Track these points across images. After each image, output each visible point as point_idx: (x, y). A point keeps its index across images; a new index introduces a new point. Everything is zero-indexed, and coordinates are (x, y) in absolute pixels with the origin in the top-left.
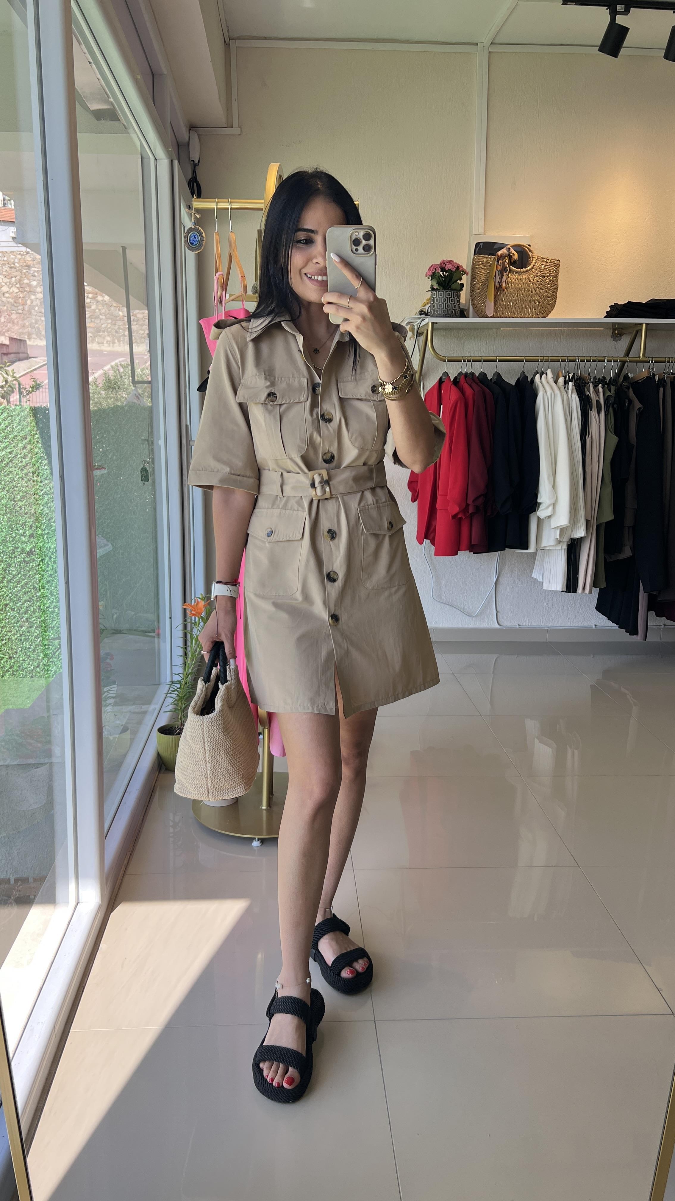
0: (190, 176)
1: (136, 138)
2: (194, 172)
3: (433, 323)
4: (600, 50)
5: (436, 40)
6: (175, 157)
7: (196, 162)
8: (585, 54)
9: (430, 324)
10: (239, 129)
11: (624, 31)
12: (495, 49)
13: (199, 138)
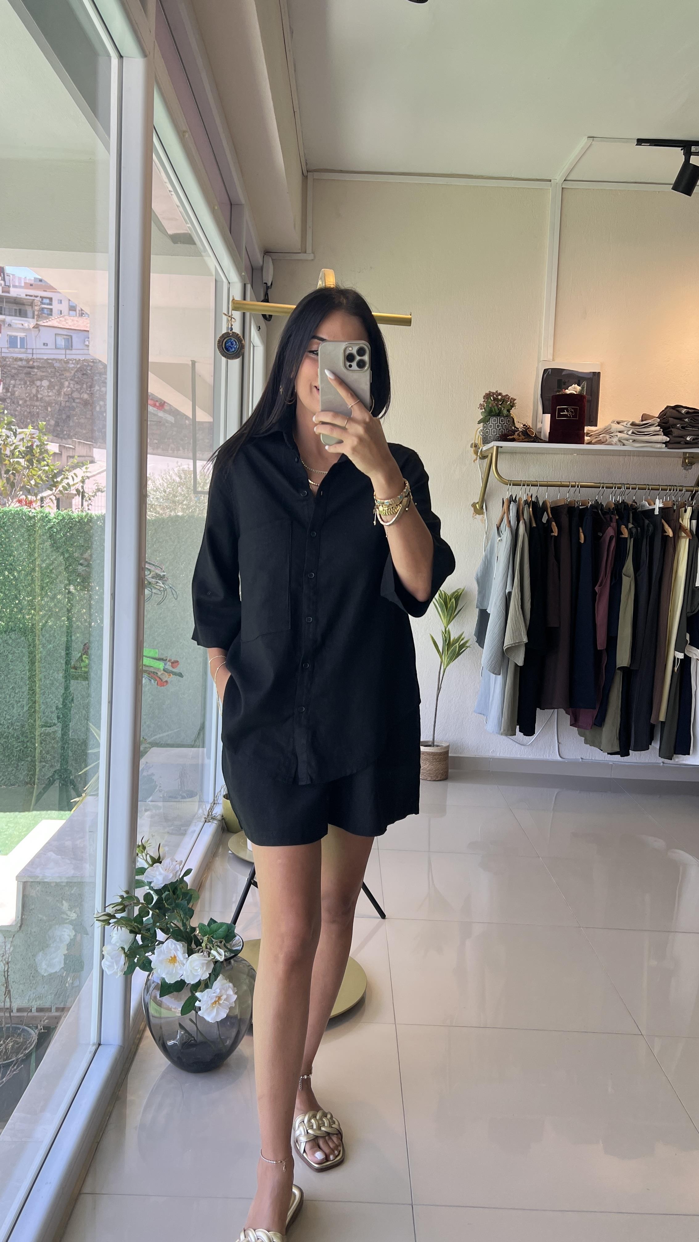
0: (262, 298)
1: (211, 263)
3: (498, 447)
4: (674, 188)
5: (510, 176)
6: (248, 281)
7: (269, 284)
8: (659, 192)
9: (495, 448)
10: (312, 255)
11: (698, 171)
12: (568, 185)
13: (273, 263)
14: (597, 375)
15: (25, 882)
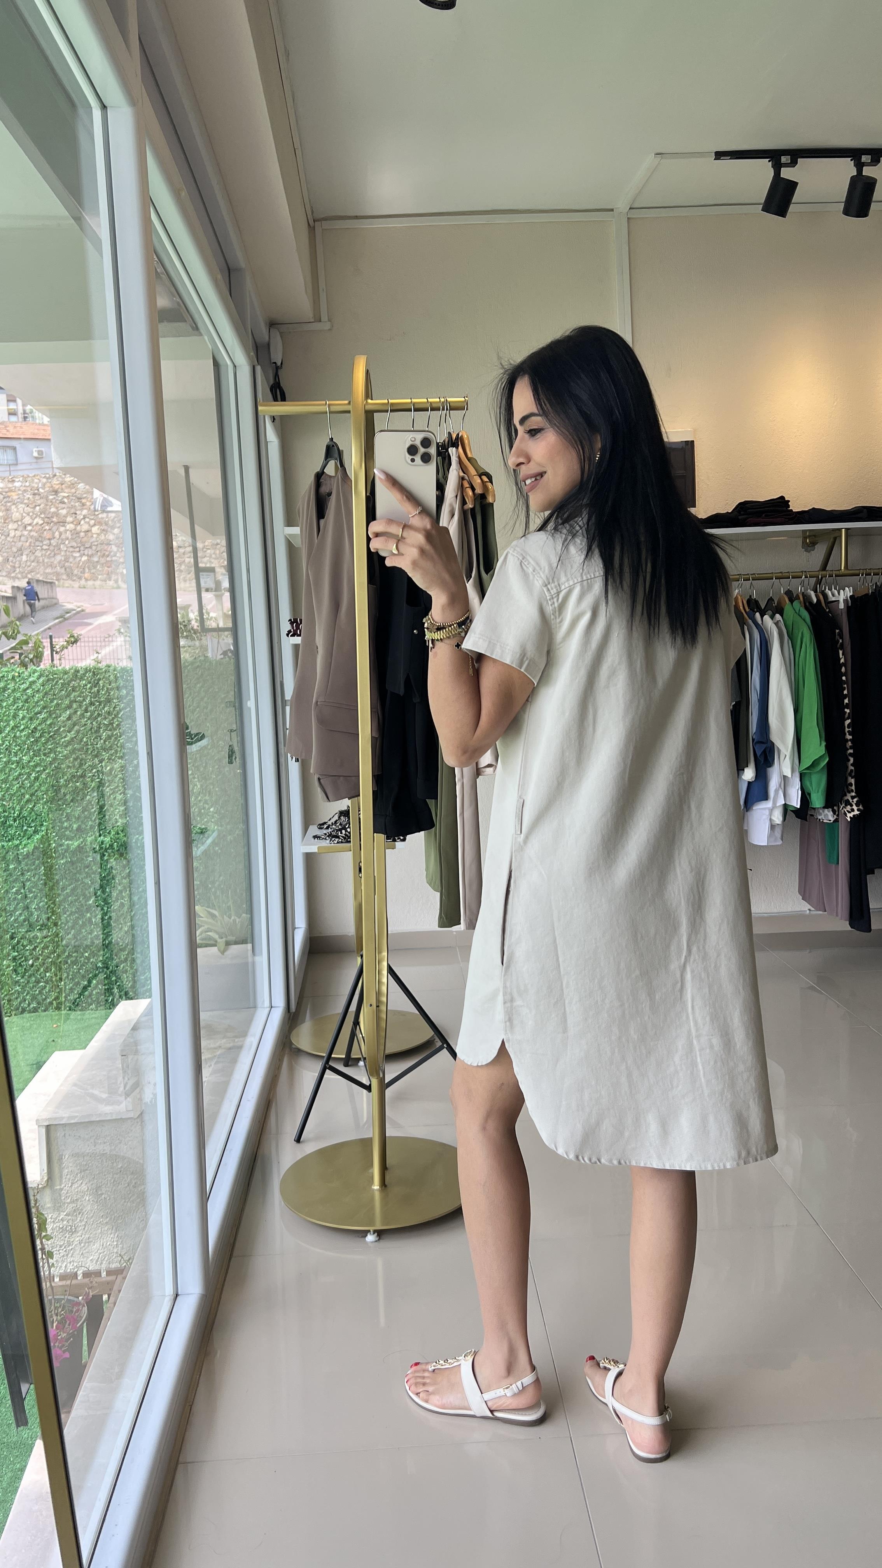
0: (272, 382)
2: (276, 376)
4: (764, 209)
5: (564, 208)
6: (256, 362)
7: (279, 364)
8: (746, 215)
10: (330, 323)
11: (792, 186)
12: (634, 214)
13: (281, 337)
14: (690, 445)
15: (47, 1126)
